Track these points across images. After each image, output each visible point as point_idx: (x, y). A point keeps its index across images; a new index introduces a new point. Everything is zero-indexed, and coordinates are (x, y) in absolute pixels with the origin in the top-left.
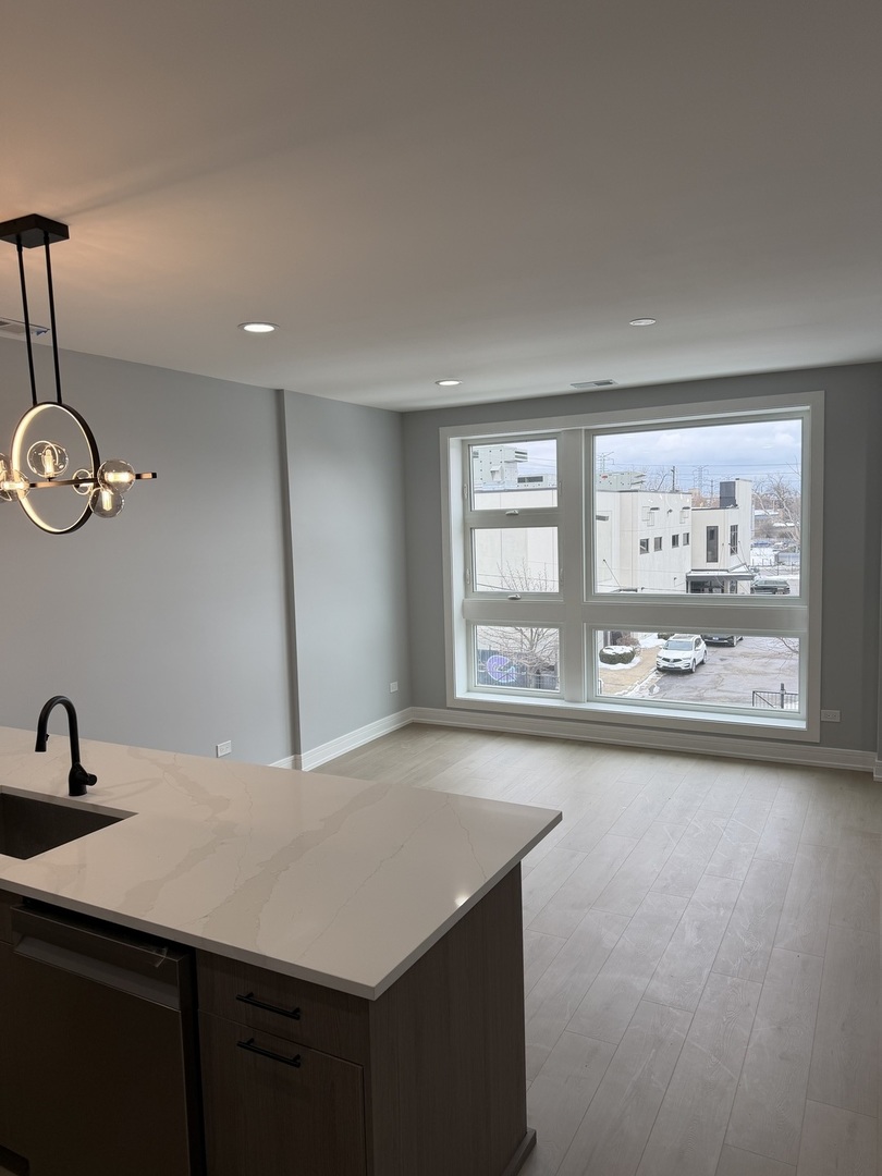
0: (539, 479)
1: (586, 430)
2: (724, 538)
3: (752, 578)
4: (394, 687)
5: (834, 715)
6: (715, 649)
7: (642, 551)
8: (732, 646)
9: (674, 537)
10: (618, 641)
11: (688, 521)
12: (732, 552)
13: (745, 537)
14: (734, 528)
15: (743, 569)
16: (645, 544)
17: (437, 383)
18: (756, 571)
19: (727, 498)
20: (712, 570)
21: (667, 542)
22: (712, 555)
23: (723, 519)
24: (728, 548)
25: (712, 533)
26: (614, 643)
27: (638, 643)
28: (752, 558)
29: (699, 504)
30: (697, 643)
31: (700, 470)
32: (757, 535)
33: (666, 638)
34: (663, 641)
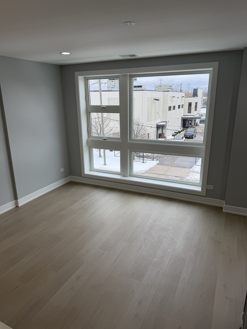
0: (141, 87)
1: (129, 75)
2: (193, 106)
3: (200, 118)
4: (62, 170)
5: (211, 187)
6: (188, 139)
7: (169, 110)
8: (193, 138)
9: (179, 105)
10: (160, 137)
11: (183, 101)
12: (195, 110)
13: (199, 105)
14: (196, 103)
15: (198, 115)
16: (170, 108)
17: (61, 53)
18: (202, 115)
19: (195, 94)
20: (189, 116)
21: (177, 107)
22: (190, 111)
23: (193, 100)
24: (194, 109)
25: (190, 104)
26: (159, 138)
27: (166, 138)
28: (201, 111)
29: (187, 95)
30: (183, 138)
31: (189, 85)
32: (203, 104)
33: (174, 136)
34: (173, 137)
